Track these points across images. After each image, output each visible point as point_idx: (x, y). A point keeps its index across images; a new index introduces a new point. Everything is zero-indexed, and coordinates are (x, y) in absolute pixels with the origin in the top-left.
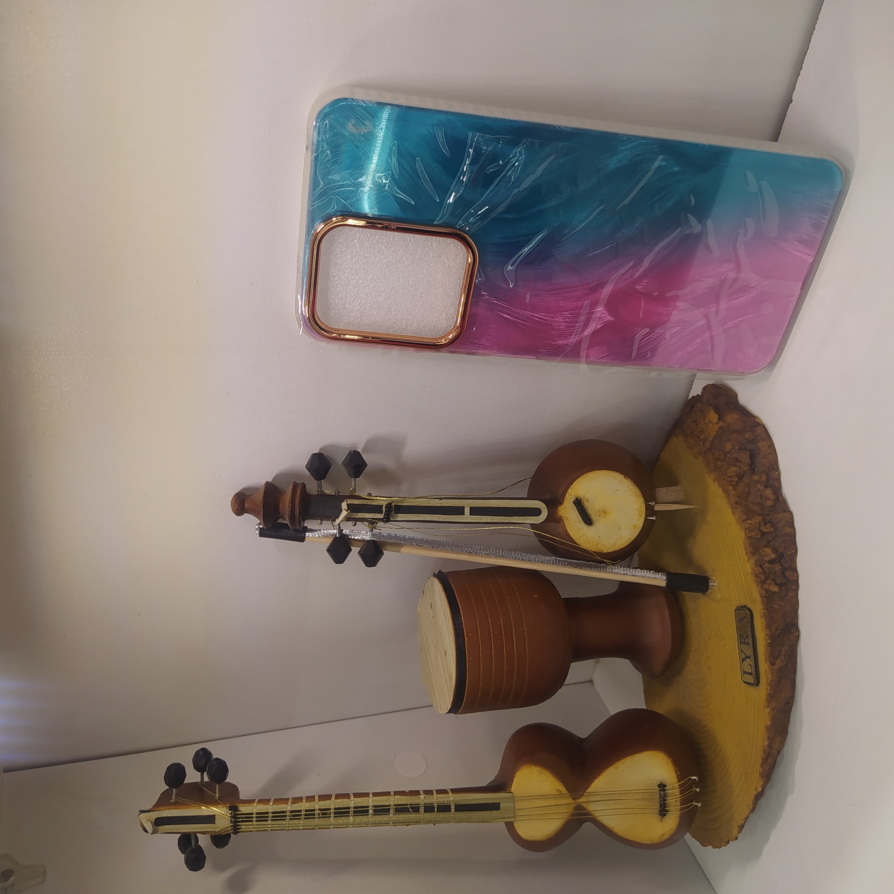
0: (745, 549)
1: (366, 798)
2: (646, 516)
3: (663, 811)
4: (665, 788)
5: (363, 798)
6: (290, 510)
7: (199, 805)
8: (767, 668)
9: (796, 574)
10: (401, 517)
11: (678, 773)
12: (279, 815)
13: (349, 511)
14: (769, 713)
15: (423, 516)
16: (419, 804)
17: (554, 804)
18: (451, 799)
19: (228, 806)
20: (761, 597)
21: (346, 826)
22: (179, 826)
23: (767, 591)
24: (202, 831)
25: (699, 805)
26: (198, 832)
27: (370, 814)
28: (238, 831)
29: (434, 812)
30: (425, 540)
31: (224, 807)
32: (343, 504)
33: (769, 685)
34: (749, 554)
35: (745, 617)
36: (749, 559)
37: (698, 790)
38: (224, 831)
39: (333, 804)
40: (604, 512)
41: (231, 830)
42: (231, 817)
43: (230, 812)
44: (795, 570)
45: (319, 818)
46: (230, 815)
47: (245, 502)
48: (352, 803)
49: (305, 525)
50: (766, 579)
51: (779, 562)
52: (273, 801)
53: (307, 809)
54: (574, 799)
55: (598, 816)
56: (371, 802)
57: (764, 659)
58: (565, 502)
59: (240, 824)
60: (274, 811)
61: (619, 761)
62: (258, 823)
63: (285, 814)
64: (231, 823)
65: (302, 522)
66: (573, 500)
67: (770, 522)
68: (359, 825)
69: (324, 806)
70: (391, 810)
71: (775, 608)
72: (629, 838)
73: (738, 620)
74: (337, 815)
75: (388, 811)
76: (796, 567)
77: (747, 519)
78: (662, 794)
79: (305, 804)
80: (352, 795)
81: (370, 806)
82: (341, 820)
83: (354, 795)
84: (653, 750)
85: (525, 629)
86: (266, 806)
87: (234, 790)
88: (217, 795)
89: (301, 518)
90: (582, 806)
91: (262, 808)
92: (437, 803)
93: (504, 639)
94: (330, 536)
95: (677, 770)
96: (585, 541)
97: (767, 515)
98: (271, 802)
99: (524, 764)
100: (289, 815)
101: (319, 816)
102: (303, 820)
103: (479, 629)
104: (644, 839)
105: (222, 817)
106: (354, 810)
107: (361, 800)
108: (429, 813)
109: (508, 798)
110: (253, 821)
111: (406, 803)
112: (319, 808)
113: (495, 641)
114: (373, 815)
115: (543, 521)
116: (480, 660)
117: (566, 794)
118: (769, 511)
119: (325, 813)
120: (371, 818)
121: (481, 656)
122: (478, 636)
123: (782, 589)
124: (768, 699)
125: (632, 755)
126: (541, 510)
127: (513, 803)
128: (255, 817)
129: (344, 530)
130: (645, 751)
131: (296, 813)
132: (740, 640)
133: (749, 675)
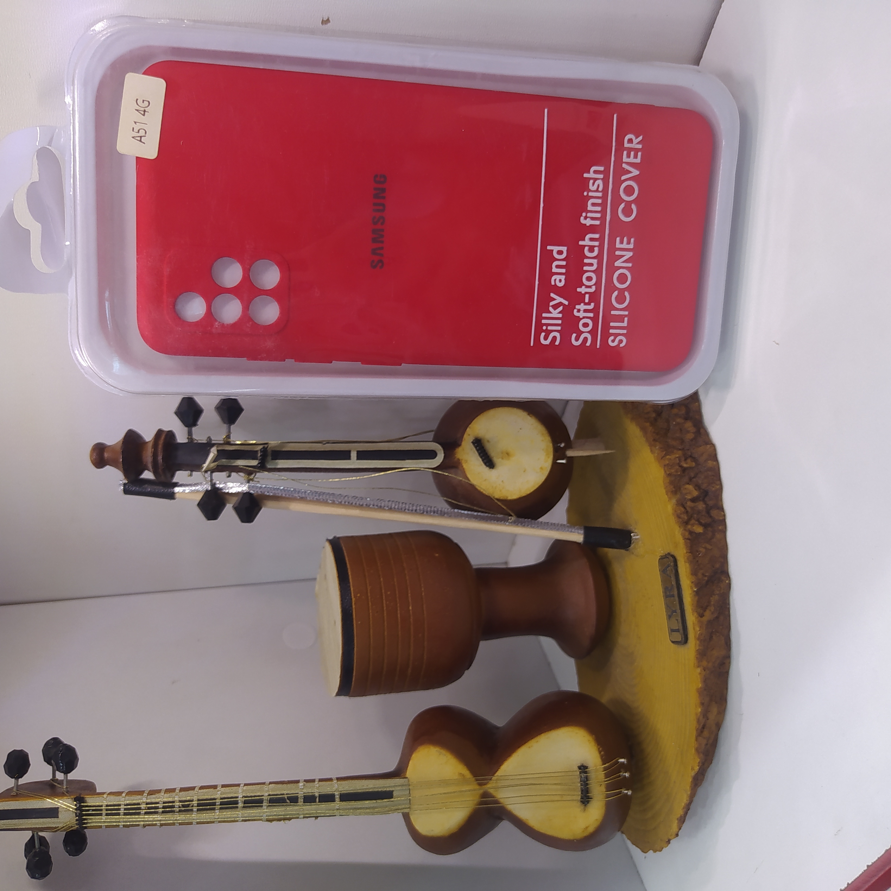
0: (665, 489)
1: (236, 789)
2: (555, 458)
3: (585, 798)
4: (586, 770)
5: (233, 789)
7: (42, 796)
8: (695, 621)
9: (723, 513)
10: (279, 464)
11: (602, 753)
12: (133, 807)
13: (219, 457)
14: (700, 674)
15: (304, 462)
16: (298, 793)
17: (455, 791)
18: (336, 788)
19: (74, 798)
20: (683, 539)
21: (211, 821)
23: (691, 533)
24: (43, 827)
25: (630, 793)
26: (39, 828)
27: (241, 807)
28: (84, 825)
29: (315, 802)
31: (69, 799)
32: (211, 451)
33: (698, 640)
34: (670, 494)
35: (669, 566)
36: (670, 499)
37: (627, 775)
38: (67, 827)
39: (195, 796)
40: (507, 453)
41: (77, 825)
42: (76, 810)
43: (75, 803)
44: (722, 509)
45: (180, 811)
46: (75, 807)
47: (105, 452)
48: (219, 794)
50: (689, 520)
51: (703, 500)
52: (125, 793)
53: (166, 800)
54: (479, 784)
55: (507, 805)
56: (240, 793)
57: (691, 610)
58: (463, 443)
59: (87, 817)
60: (127, 803)
61: (532, 739)
62: (107, 817)
63: (139, 806)
64: (76, 817)
66: (472, 441)
67: (691, 456)
68: (226, 820)
69: (185, 798)
70: (264, 801)
71: (701, 552)
72: (547, 833)
73: (662, 572)
74: (201, 808)
75: (261, 801)
76: (722, 505)
77: (666, 455)
78: (582, 776)
79: (163, 795)
80: (220, 786)
81: (240, 797)
82: (206, 815)
83: (222, 786)
84: (572, 726)
85: (423, 590)
86: (118, 797)
88: (65, 787)
90: (491, 794)
91: (113, 800)
92: (319, 792)
93: (398, 600)
95: (601, 749)
96: (486, 487)
97: (688, 450)
98: (123, 794)
99: (422, 743)
100: (144, 808)
101: (180, 809)
102: (161, 814)
103: (369, 589)
104: (564, 834)
105: (66, 810)
106: (221, 800)
107: (229, 789)
108: (308, 804)
109: (403, 785)
110: (103, 815)
111: (282, 793)
112: (180, 800)
113: (388, 603)
114: (244, 807)
115: (440, 465)
116: (370, 625)
117: (470, 778)
118: (690, 445)
119: (186, 806)
120: (240, 812)
121: (371, 619)
122: (368, 597)
123: (708, 531)
124: (697, 657)
125: (547, 731)
126: (436, 452)
127: (408, 790)
128: (105, 810)
129: (217, 483)
130: (563, 727)
131: (153, 806)
132: (666, 594)
133: (677, 632)
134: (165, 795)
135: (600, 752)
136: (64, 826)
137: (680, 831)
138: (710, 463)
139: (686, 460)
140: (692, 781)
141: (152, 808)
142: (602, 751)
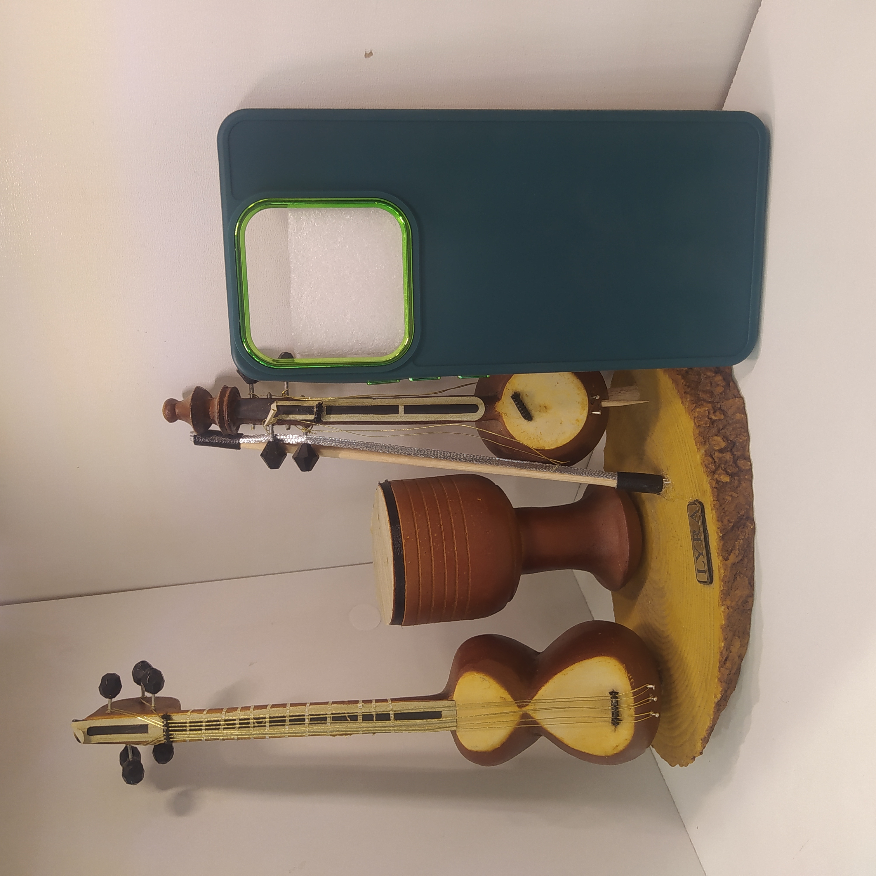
0: (694, 439)
1: (303, 707)
2: (591, 410)
3: (616, 720)
4: (616, 695)
5: (299, 707)
6: (219, 412)
7: (133, 714)
8: (720, 563)
9: (750, 463)
10: (334, 418)
11: (632, 680)
12: (213, 723)
13: (278, 413)
14: (723, 612)
15: (356, 416)
16: (357, 713)
17: (497, 712)
18: (391, 708)
19: (162, 716)
20: (711, 488)
21: (282, 736)
22: (112, 735)
23: (718, 482)
24: (135, 741)
25: (657, 715)
26: (132, 742)
27: (307, 723)
29: (373, 720)
31: (157, 716)
32: (272, 406)
33: (723, 581)
34: (698, 444)
35: (697, 512)
36: (699, 449)
37: (655, 699)
38: (156, 740)
39: (267, 713)
40: (545, 407)
41: (165, 739)
42: (163, 726)
43: (162, 720)
44: (749, 459)
45: (254, 727)
46: (163, 724)
47: (177, 407)
48: (288, 712)
49: (239, 432)
50: (717, 469)
51: (731, 451)
52: (207, 710)
53: (241, 717)
54: (519, 706)
55: (545, 725)
56: (307, 711)
57: (717, 554)
58: (503, 397)
59: (175, 732)
60: (208, 720)
61: (567, 667)
62: (191, 732)
63: (218, 723)
64: (164, 732)
66: (511, 395)
67: (720, 409)
68: (295, 734)
69: (259, 715)
70: (328, 719)
71: (727, 499)
72: (581, 750)
73: (691, 517)
74: (272, 724)
75: (325, 719)
76: (749, 455)
77: (696, 407)
78: (613, 701)
79: (239, 713)
81: (306, 715)
82: (277, 730)
83: (290, 705)
84: (604, 655)
85: (467, 532)
86: (200, 715)
87: (174, 704)
88: (153, 706)
89: (230, 420)
90: (530, 715)
91: (196, 717)
92: (376, 712)
93: (444, 542)
95: (631, 677)
96: (525, 438)
97: (717, 403)
98: (205, 711)
99: (466, 671)
100: (223, 724)
101: (254, 725)
102: (238, 729)
103: (417, 531)
104: (597, 751)
105: (155, 726)
106: (290, 718)
107: (297, 709)
108: (368, 722)
109: (450, 707)
110: (186, 730)
111: (344, 712)
112: (254, 717)
113: (435, 544)
114: (310, 724)
115: (481, 418)
116: (419, 565)
117: (510, 702)
118: (720, 398)
119: (260, 723)
120: (307, 728)
121: (420, 559)
122: (416, 539)
123: (734, 480)
124: (722, 596)
125: (581, 661)
126: (477, 406)
127: (455, 711)
128: (189, 726)
129: (278, 434)
130: (596, 657)
131: (231, 722)
132: (694, 537)
133: (703, 573)
134: (241, 713)
135: (630, 680)
136: (154, 739)
138: (738, 416)
139: (715, 412)
140: (715, 707)
141: (230, 724)
142: (632, 678)
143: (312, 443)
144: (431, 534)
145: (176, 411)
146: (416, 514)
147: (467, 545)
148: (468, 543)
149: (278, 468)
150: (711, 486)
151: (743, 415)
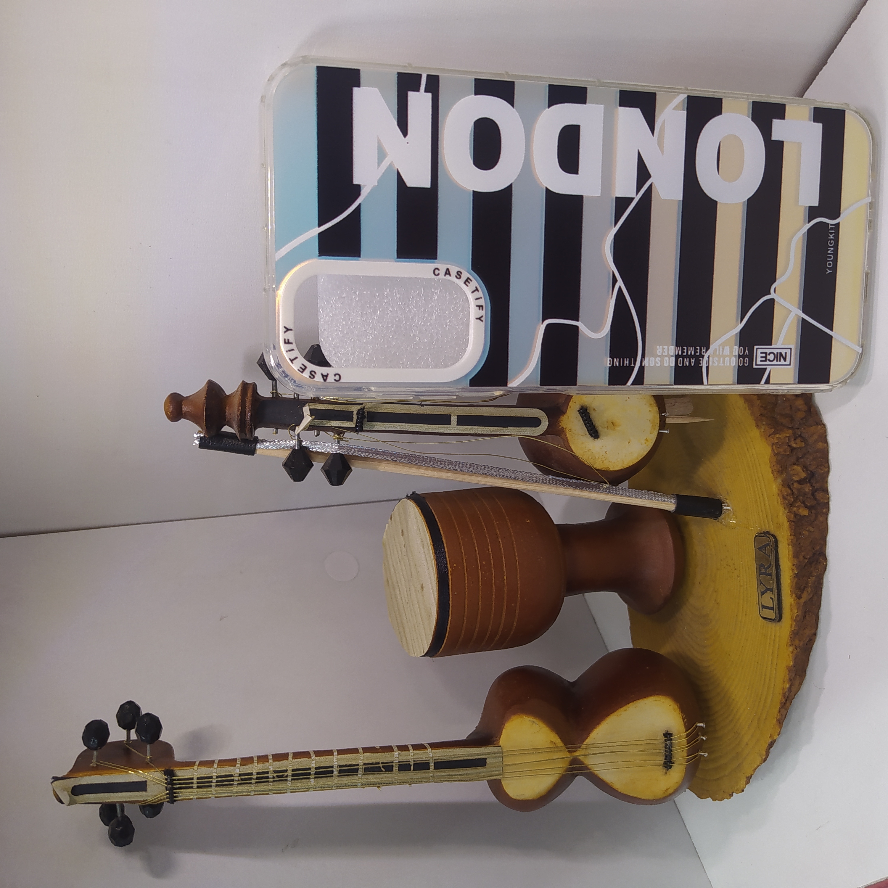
0: (771, 467)
1: (330, 757)
2: (660, 429)
3: (668, 764)
4: (671, 738)
5: (327, 757)
6: (240, 415)
7: (126, 769)
8: (793, 602)
9: (828, 496)
10: (375, 426)
11: (685, 720)
12: (225, 779)
13: (313, 417)
14: (792, 653)
15: (401, 425)
16: (392, 762)
17: (547, 759)
18: (430, 755)
19: (163, 771)
20: (788, 522)
21: (306, 790)
22: (102, 794)
23: (796, 515)
24: (130, 800)
25: (706, 755)
26: (126, 801)
27: (335, 775)
28: (175, 799)
30: (402, 454)
31: (157, 771)
32: (304, 409)
33: (795, 620)
34: (776, 473)
35: (768, 545)
36: (776, 478)
37: (704, 739)
38: (157, 799)
39: (290, 765)
40: (613, 423)
41: (167, 798)
42: (166, 783)
43: (166, 777)
44: (826, 491)
45: (274, 781)
46: (166, 781)
47: (183, 404)
48: (313, 763)
49: (256, 435)
50: (795, 501)
51: (809, 481)
52: (217, 762)
53: (260, 771)
54: (569, 752)
55: (597, 771)
56: (335, 761)
57: (790, 591)
58: (569, 411)
59: (178, 791)
60: (219, 774)
61: (621, 708)
62: (198, 790)
63: (233, 778)
64: (167, 790)
65: (253, 431)
66: (579, 409)
67: (800, 436)
68: (321, 788)
69: (279, 768)
70: (359, 770)
71: (804, 534)
72: (629, 794)
73: (758, 549)
74: (295, 778)
75: (357, 771)
76: (827, 488)
77: (774, 433)
78: (668, 743)
79: (256, 765)
80: (313, 753)
81: (334, 766)
82: (300, 784)
83: (315, 753)
84: (658, 695)
85: (517, 559)
86: (209, 769)
87: (168, 749)
88: (149, 757)
89: (253, 425)
90: (579, 760)
91: (204, 772)
92: (414, 761)
93: (493, 570)
94: (286, 448)
95: (684, 716)
96: (589, 457)
97: (798, 429)
98: (215, 764)
99: (515, 713)
100: (237, 779)
101: (274, 779)
102: (254, 784)
103: (464, 558)
105: (155, 783)
106: (316, 771)
107: (324, 759)
108: (404, 772)
109: (496, 753)
110: (194, 787)
111: (378, 762)
112: (274, 770)
113: (483, 573)
114: (338, 776)
115: (543, 434)
116: (465, 595)
117: (561, 747)
118: (800, 424)
119: (280, 776)
120: (336, 780)
121: (467, 590)
122: (464, 567)
123: (811, 513)
124: (791, 636)
125: (635, 701)
126: (540, 419)
127: (501, 758)
128: (196, 782)
129: (304, 441)
130: (650, 696)
131: (246, 777)
132: (760, 570)
133: (770, 609)
134: (259, 765)
135: (683, 720)
136: (153, 799)
137: (747, 785)
139: (795, 439)
141: (245, 779)
142: (685, 718)
143: (346, 453)
144: (479, 561)
145: (183, 409)
146: (461, 538)
147: (517, 574)
148: (518, 572)
149: (302, 480)
150: (788, 519)
151: (825, 445)
